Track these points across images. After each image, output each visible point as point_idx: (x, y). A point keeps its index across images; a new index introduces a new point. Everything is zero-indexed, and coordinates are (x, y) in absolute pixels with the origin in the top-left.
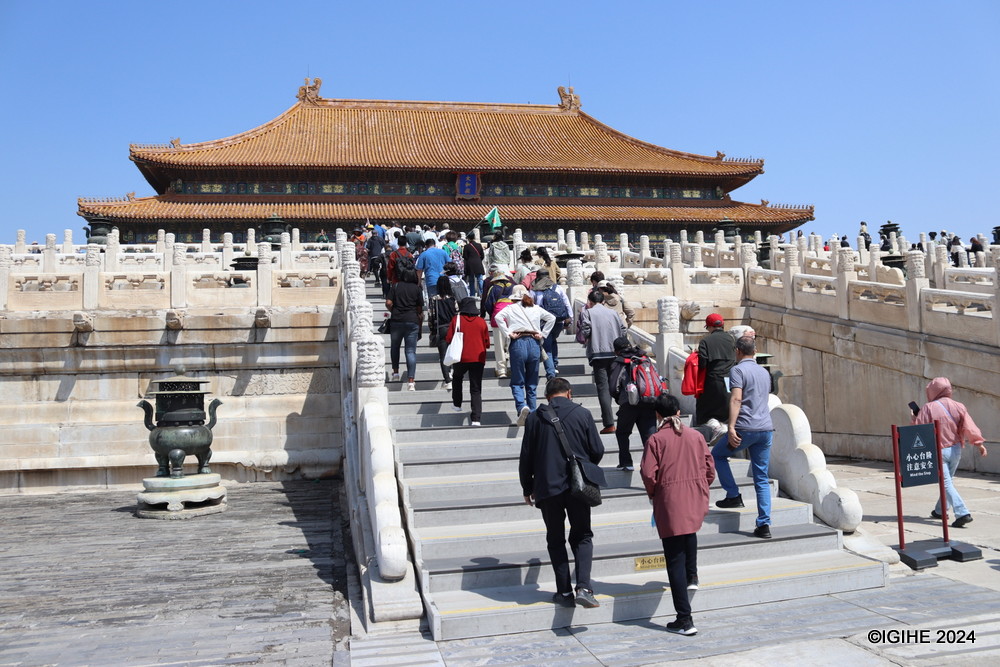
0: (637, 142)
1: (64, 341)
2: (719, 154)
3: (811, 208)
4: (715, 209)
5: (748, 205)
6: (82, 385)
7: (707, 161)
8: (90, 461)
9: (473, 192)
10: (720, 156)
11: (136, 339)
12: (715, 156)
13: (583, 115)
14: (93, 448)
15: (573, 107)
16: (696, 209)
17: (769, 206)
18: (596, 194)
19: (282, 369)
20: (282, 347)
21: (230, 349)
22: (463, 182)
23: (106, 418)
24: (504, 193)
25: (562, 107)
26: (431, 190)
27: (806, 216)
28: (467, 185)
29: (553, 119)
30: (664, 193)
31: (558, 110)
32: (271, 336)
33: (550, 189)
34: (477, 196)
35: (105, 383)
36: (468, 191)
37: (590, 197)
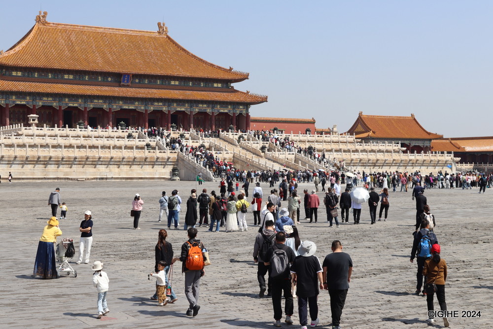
0: (194, 56)
1: (144, 160)
2: (230, 68)
3: (267, 97)
4: (227, 93)
5: (241, 92)
6: (144, 166)
7: (225, 70)
8: (147, 177)
9: (128, 82)
10: (231, 69)
11: (153, 160)
12: (229, 68)
13: (169, 38)
14: (147, 175)
15: (164, 33)
16: (219, 93)
17: (250, 94)
18: (177, 84)
19: (170, 165)
20: (171, 162)
21: (164, 162)
22: (124, 77)
23: (149, 171)
24: (139, 82)
25: (159, 32)
26: (110, 79)
27: (264, 100)
28: (126, 79)
29: (155, 38)
30: (206, 85)
31: (157, 34)
32: (170, 160)
33: (158, 81)
34: (129, 84)
35: (147, 166)
36: (126, 81)
37: (175, 85)
